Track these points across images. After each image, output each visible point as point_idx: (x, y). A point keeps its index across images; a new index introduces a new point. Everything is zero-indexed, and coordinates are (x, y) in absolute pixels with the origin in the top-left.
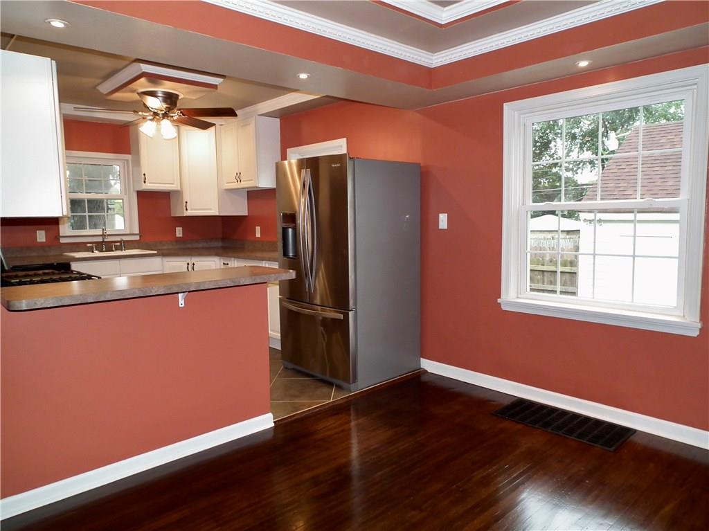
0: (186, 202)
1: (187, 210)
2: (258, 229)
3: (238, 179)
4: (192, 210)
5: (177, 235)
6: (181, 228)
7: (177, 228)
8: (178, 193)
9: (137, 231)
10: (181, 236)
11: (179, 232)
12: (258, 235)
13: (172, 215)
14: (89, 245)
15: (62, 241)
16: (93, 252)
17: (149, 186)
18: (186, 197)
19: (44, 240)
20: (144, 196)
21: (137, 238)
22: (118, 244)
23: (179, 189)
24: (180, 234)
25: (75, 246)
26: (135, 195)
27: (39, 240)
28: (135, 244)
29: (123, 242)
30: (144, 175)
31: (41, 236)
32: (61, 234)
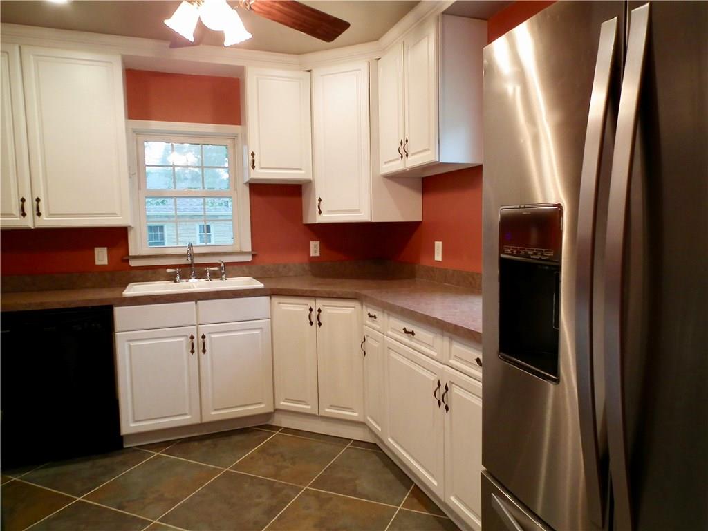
0: (320, 200)
1: (320, 212)
2: (438, 245)
3: (404, 154)
4: (329, 212)
5: (312, 254)
6: (318, 243)
7: (311, 242)
8: (309, 183)
9: (248, 247)
10: (318, 254)
11: (315, 249)
12: (438, 257)
13: (304, 222)
14: (169, 270)
15: (133, 263)
16: (175, 282)
17: (266, 172)
18: (320, 191)
19: (105, 262)
20: (258, 189)
21: (249, 258)
22: (216, 269)
23: (310, 177)
24: (315, 252)
25: (150, 271)
26: (247, 190)
27: (98, 262)
28: (245, 268)
29: (222, 265)
30: (253, 154)
31: (101, 256)
32: (132, 252)
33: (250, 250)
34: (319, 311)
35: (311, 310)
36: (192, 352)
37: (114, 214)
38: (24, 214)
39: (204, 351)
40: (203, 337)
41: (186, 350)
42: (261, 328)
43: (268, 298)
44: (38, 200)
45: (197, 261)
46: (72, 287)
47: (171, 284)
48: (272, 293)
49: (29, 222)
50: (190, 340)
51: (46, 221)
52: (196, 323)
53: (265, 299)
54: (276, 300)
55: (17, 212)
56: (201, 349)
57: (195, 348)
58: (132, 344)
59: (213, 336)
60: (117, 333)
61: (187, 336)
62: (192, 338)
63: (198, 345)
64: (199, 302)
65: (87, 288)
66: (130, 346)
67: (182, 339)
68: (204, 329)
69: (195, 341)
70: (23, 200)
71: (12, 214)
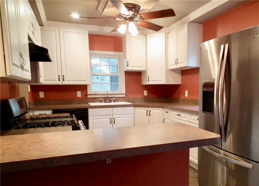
0: (149, 77)
1: (149, 81)
2: (187, 92)
3: (177, 63)
4: (152, 81)
5: (145, 95)
6: (146, 91)
7: (144, 91)
8: (145, 71)
9: (124, 92)
10: (146, 95)
11: (145, 93)
12: (186, 95)
13: (142, 84)
14: (100, 99)
15: (89, 97)
17: (130, 68)
18: (149, 75)
19: (80, 96)
20: (128, 73)
21: (124, 96)
22: (115, 99)
23: (145, 70)
24: (146, 94)
25: (94, 99)
26: (124, 73)
27: (78, 96)
28: (123, 99)
29: (117, 98)
30: (128, 62)
31: (79, 94)
32: (88, 93)
33: (125, 93)
34: (150, 111)
35: (147, 111)
36: (111, 123)
37: (86, 81)
38: (59, 80)
39: (114, 123)
40: (114, 119)
41: (109, 123)
42: (131, 117)
43: (133, 107)
44: (64, 76)
45: (109, 96)
46: (70, 103)
47: (101, 103)
48: (135, 106)
49: (60, 83)
50: (110, 120)
51: (66, 83)
52: (112, 114)
53: (132, 108)
54: (136, 108)
55: (57, 80)
56: (113, 122)
57: (112, 122)
58: (93, 120)
59: (117, 119)
60: (89, 117)
61: (109, 118)
62: (111, 119)
63: (112, 121)
64: (113, 108)
65: (75, 104)
66: (93, 121)
67: (108, 119)
68: (114, 117)
69: (112, 120)
70: (59, 76)
71: (56, 80)
